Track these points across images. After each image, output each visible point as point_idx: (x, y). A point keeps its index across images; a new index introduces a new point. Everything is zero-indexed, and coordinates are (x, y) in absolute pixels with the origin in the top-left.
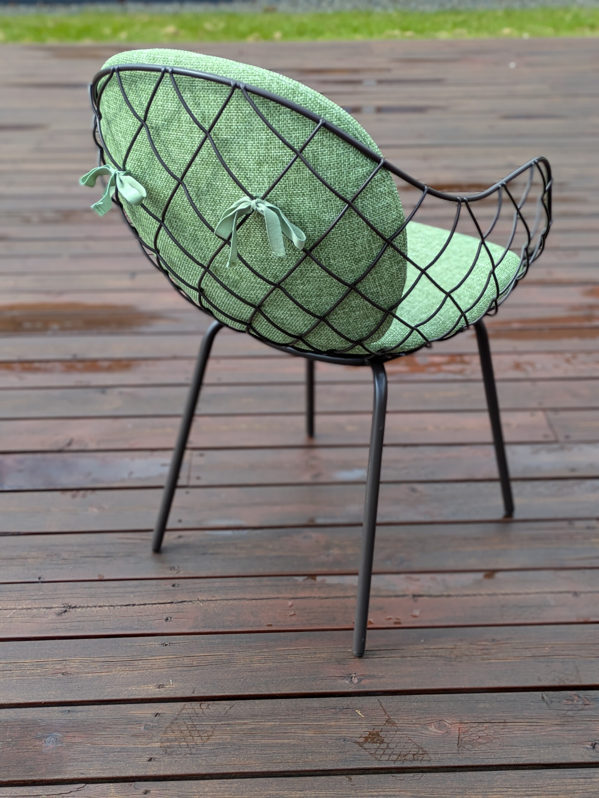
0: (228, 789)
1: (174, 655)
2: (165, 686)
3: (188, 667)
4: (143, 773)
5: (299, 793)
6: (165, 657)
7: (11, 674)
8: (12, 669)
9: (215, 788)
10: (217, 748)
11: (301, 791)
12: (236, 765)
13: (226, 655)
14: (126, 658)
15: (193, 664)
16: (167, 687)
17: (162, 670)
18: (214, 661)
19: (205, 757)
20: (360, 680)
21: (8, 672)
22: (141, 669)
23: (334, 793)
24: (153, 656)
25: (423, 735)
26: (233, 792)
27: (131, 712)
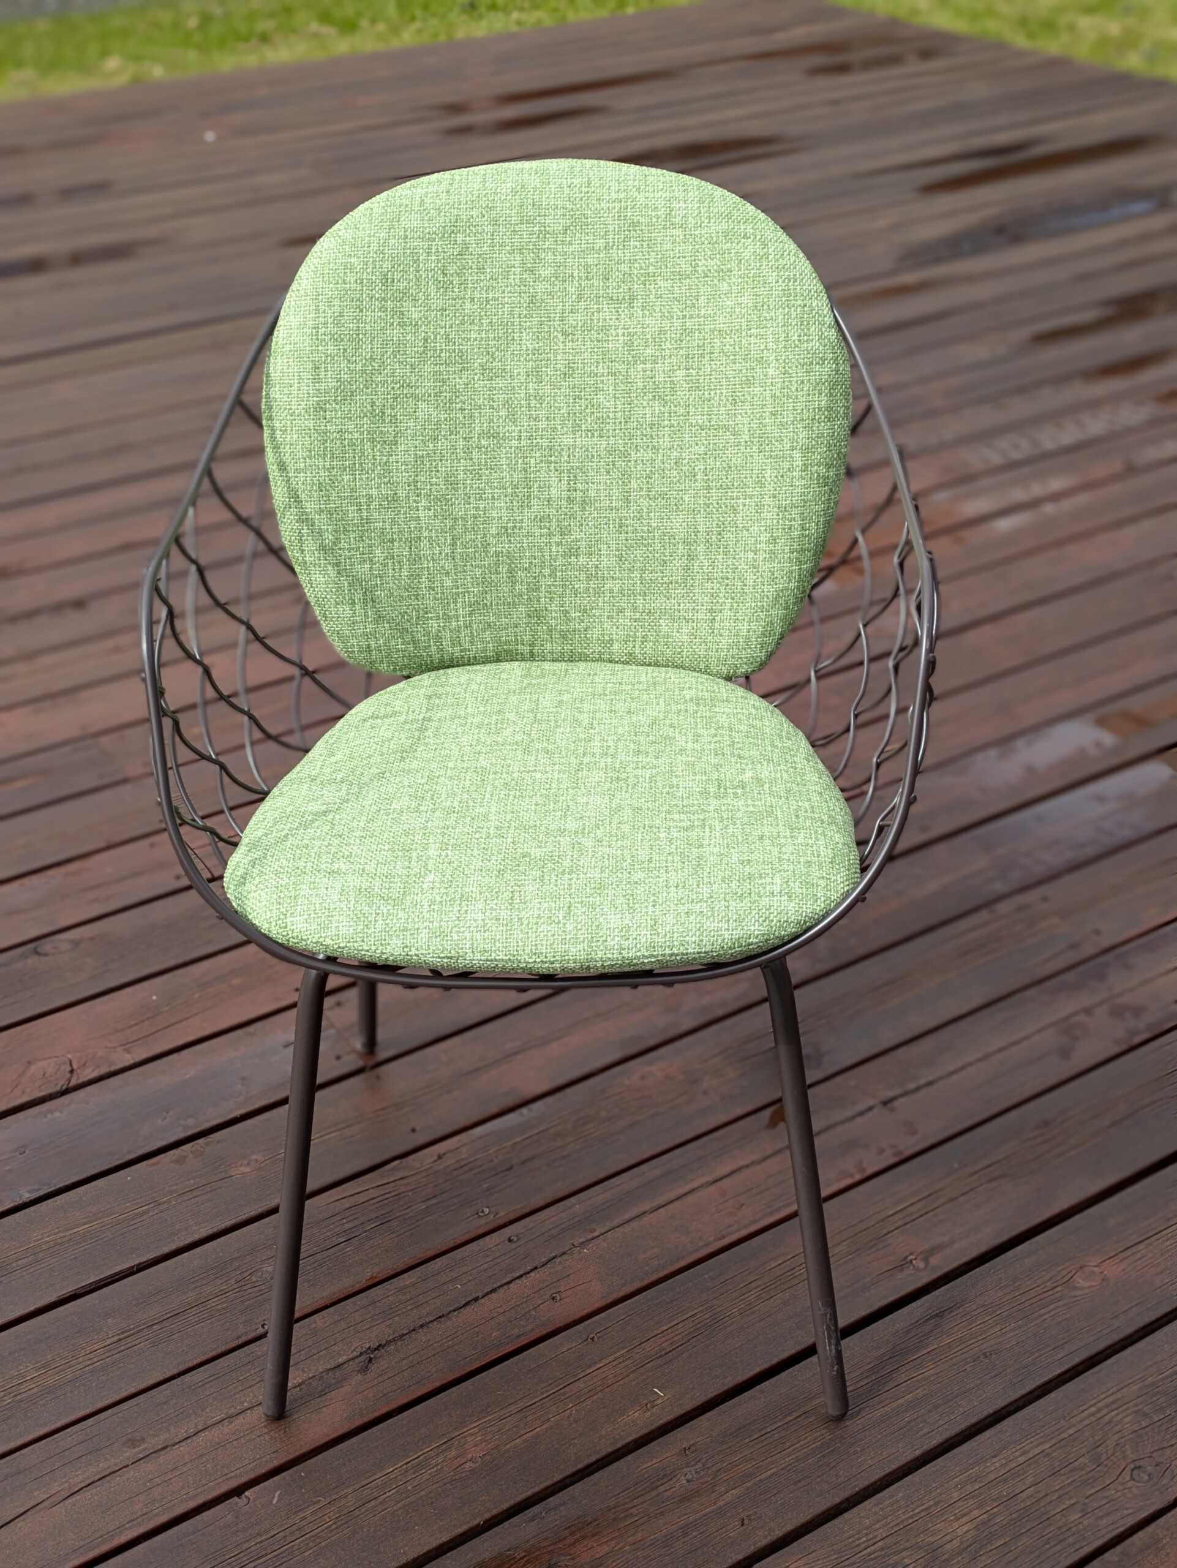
0: (895, 1506)
1: (623, 1348)
2: (656, 1403)
3: (661, 1356)
4: (752, 1548)
5: (996, 1460)
6: (611, 1358)
7: (381, 1503)
8: (376, 1495)
9: (876, 1513)
10: (824, 1456)
11: (994, 1457)
12: (873, 1467)
13: (702, 1311)
14: (549, 1388)
15: (664, 1349)
16: (659, 1401)
17: (626, 1380)
18: (692, 1330)
19: (819, 1477)
20: (926, 1260)
21: (373, 1503)
22: (590, 1394)
23: (1041, 1437)
24: (590, 1366)
25: (1078, 1298)
26: (907, 1506)
27: (643, 1467)
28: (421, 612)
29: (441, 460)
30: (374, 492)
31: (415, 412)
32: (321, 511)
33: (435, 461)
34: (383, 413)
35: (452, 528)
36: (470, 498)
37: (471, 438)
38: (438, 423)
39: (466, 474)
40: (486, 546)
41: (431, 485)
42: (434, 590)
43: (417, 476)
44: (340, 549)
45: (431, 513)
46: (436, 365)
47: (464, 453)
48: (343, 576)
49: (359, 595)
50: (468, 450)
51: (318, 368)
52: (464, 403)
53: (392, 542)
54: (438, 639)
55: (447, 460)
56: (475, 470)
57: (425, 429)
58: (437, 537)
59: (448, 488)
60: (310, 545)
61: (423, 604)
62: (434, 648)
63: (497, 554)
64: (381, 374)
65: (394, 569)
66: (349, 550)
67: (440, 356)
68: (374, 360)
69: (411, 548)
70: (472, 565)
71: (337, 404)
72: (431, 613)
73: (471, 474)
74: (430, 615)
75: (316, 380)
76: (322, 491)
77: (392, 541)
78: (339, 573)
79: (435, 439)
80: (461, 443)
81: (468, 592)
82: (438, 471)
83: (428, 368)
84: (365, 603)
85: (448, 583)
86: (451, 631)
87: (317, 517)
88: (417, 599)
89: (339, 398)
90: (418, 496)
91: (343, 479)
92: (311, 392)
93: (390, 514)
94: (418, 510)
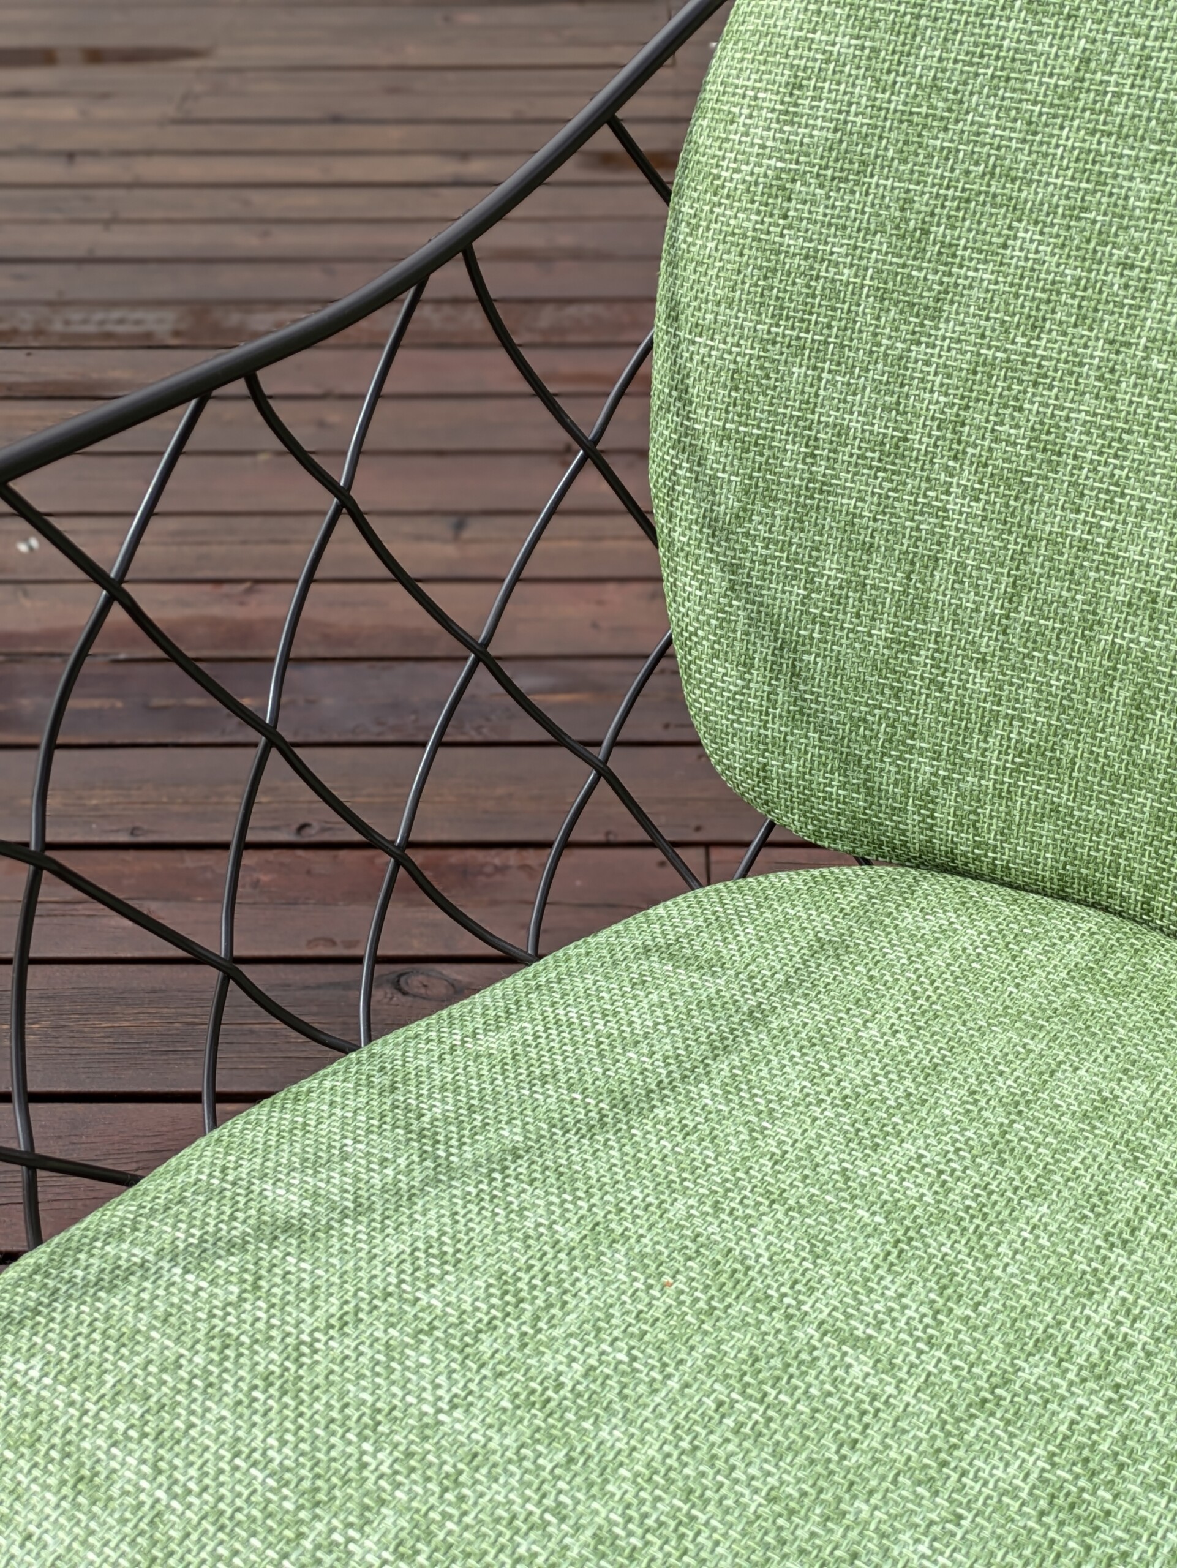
28: (901, 732)
29: (1036, 384)
30: (855, 422)
31: (1005, 246)
32: (725, 437)
33: (1020, 382)
34: (927, 232)
35: (1021, 558)
36: (1082, 495)
37: (1128, 345)
38: (1054, 288)
39: (1088, 433)
40: (1091, 624)
41: (996, 440)
42: (941, 691)
43: (967, 408)
44: (747, 535)
45: (977, 508)
46: (1093, 132)
47: (1100, 378)
48: (738, 599)
49: (762, 651)
50: (1109, 376)
51: (801, 87)
52: (1137, 250)
53: (869, 552)
54: (927, 800)
55: (1051, 388)
56: (1114, 429)
57: (1017, 296)
58: (979, 569)
59: (1033, 458)
60: (687, 507)
61: (907, 713)
62: (911, 819)
63: (1114, 652)
64: (946, 129)
65: (858, 616)
66: (767, 542)
67: (1109, 112)
68: (940, 89)
69: (909, 579)
70: (1046, 660)
71: (821, 186)
72: (922, 739)
73: (1103, 436)
74: (918, 744)
75: (788, 116)
76: (737, 389)
77: (869, 549)
78: (732, 589)
79: (1036, 326)
80: (1099, 351)
81: (1022, 719)
82: (1021, 409)
83: (1071, 137)
84: (775, 672)
85: (979, 683)
86: (961, 794)
87: (713, 447)
88: (897, 697)
89: (829, 172)
90: (955, 458)
91: (791, 374)
92: (769, 144)
93: (881, 484)
94: (948, 493)
